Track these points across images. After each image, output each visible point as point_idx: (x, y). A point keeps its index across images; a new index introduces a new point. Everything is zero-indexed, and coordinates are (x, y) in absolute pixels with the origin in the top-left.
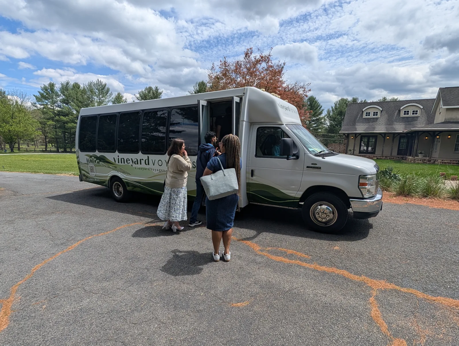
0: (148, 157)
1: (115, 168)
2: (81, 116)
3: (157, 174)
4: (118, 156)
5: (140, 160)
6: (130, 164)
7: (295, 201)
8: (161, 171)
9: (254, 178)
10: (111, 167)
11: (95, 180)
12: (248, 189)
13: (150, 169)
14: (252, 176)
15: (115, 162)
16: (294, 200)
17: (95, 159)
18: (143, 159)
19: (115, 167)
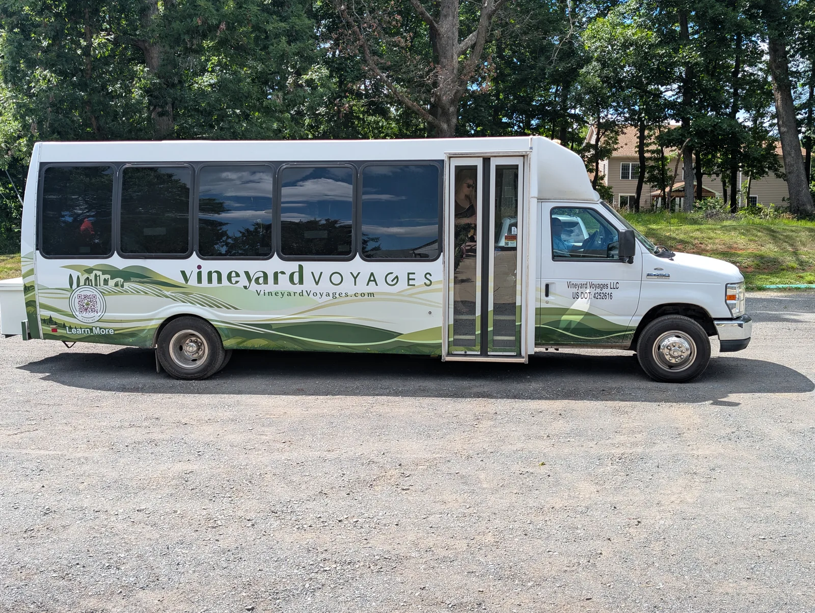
0: (301, 267)
1: (187, 296)
2: (42, 164)
3: (326, 303)
4: (199, 267)
5: (276, 274)
6: (239, 285)
7: (627, 333)
8: (337, 296)
9: (550, 298)
10: (168, 293)
11: (96, 332)
12: (537, 321)
13: (305, 293)
14: (547, 295)
15: (186, 280)
16: (626, 331)
17: (107, 276)
18: (283, 273)
19: (183, 293)
